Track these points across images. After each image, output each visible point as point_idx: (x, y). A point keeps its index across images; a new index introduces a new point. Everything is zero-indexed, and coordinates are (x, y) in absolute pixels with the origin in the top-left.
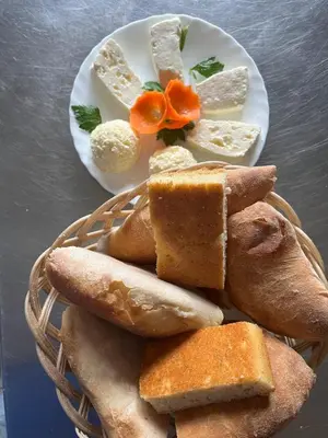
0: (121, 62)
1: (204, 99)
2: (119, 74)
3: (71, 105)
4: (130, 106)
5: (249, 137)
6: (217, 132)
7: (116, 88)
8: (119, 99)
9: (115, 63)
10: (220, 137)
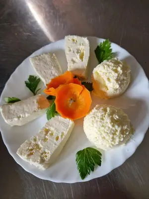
0: (35, 140)
1: (54, 75)
2: (45, 140)
3: (81, 180)
4: (70, 122)
5: (74, 40)
6: (74, 59)
7: (57, 138)
8: (65, 133)
9: (37, 145)
10: (78, 56)
